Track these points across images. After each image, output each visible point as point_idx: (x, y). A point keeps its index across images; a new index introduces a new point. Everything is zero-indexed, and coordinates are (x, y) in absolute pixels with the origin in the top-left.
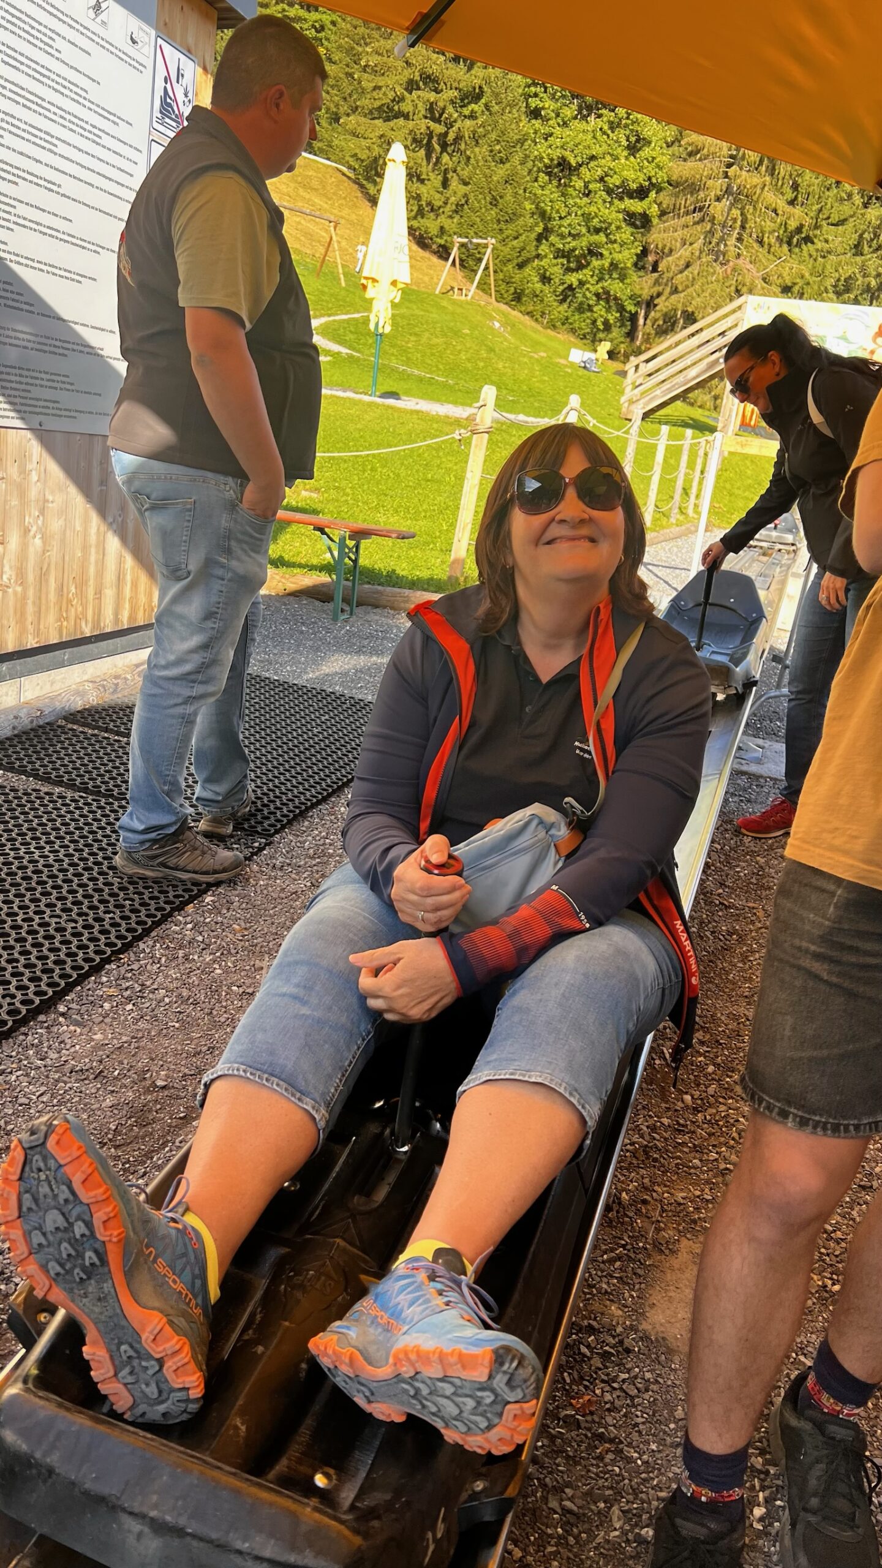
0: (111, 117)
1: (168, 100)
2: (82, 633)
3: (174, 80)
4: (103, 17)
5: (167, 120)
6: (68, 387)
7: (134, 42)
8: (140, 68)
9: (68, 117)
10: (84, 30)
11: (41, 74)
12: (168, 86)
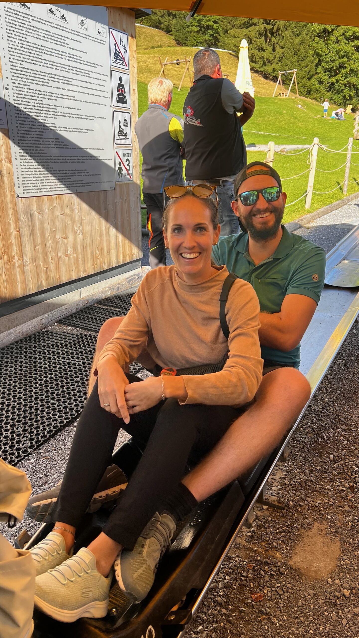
0: (93, 65)
1: (117, 53)
2: (103, 268)
3: (119, 43)
4: (85, 26)
5: (118, 61)
6: (87, 174)
7: (99, 33)
8: (104, 43)
9: (75, 69)
10: (77, 33)
11: (61, 55)
12: (117, 47)
